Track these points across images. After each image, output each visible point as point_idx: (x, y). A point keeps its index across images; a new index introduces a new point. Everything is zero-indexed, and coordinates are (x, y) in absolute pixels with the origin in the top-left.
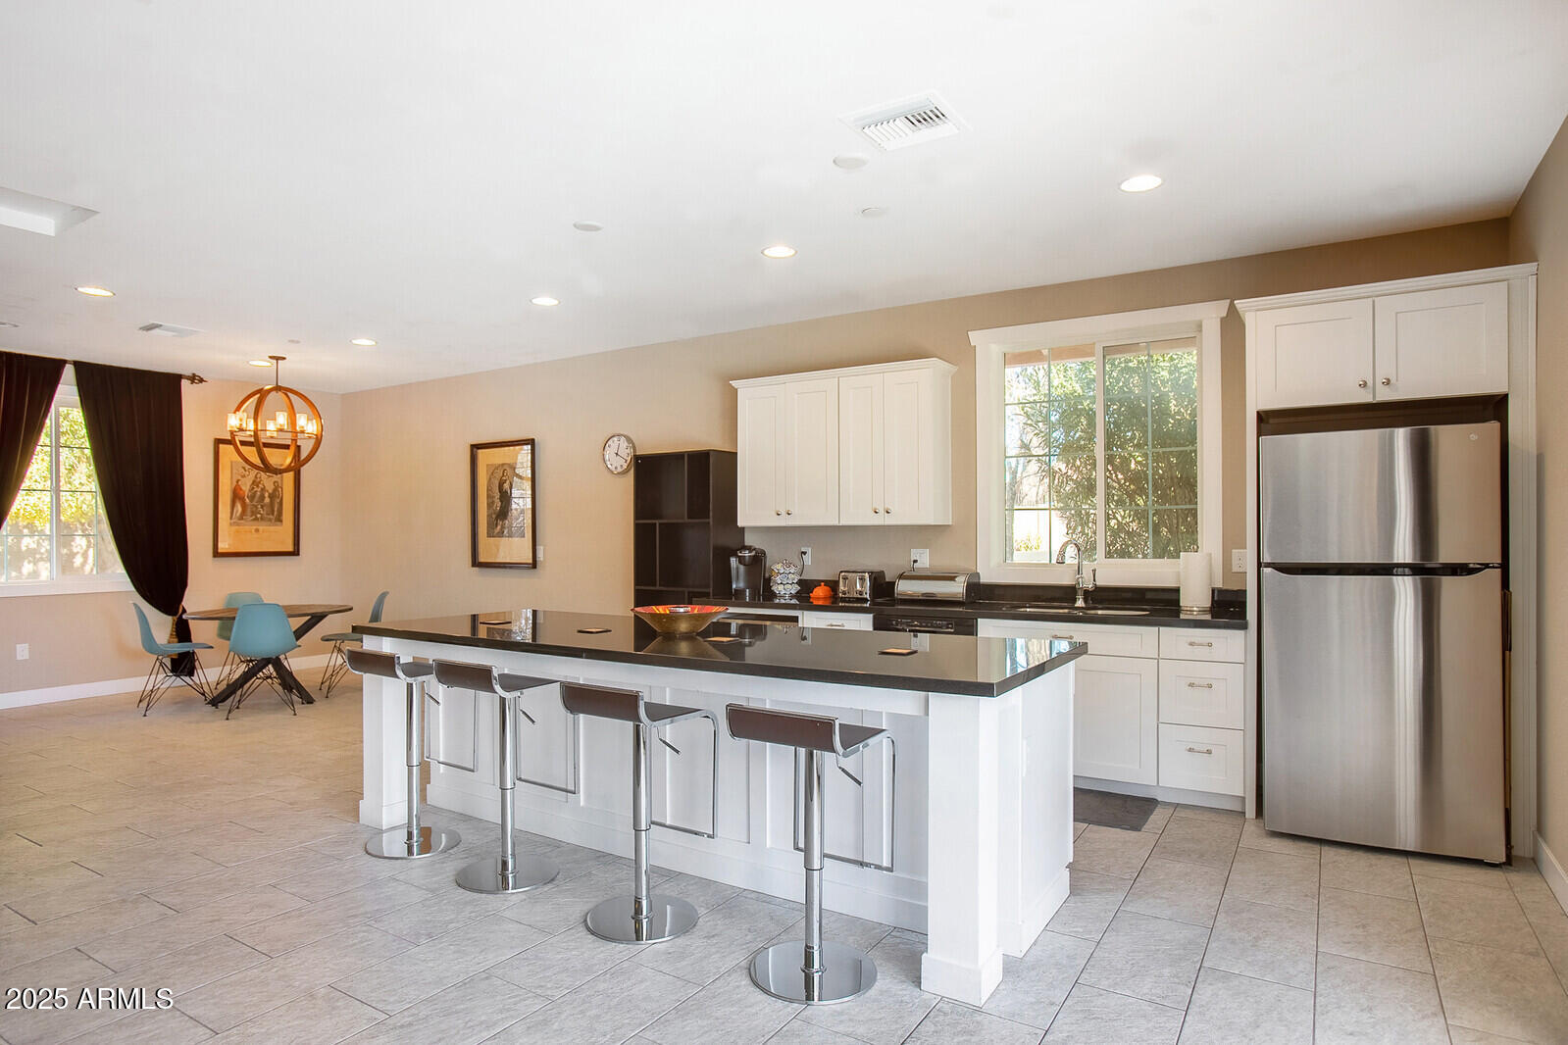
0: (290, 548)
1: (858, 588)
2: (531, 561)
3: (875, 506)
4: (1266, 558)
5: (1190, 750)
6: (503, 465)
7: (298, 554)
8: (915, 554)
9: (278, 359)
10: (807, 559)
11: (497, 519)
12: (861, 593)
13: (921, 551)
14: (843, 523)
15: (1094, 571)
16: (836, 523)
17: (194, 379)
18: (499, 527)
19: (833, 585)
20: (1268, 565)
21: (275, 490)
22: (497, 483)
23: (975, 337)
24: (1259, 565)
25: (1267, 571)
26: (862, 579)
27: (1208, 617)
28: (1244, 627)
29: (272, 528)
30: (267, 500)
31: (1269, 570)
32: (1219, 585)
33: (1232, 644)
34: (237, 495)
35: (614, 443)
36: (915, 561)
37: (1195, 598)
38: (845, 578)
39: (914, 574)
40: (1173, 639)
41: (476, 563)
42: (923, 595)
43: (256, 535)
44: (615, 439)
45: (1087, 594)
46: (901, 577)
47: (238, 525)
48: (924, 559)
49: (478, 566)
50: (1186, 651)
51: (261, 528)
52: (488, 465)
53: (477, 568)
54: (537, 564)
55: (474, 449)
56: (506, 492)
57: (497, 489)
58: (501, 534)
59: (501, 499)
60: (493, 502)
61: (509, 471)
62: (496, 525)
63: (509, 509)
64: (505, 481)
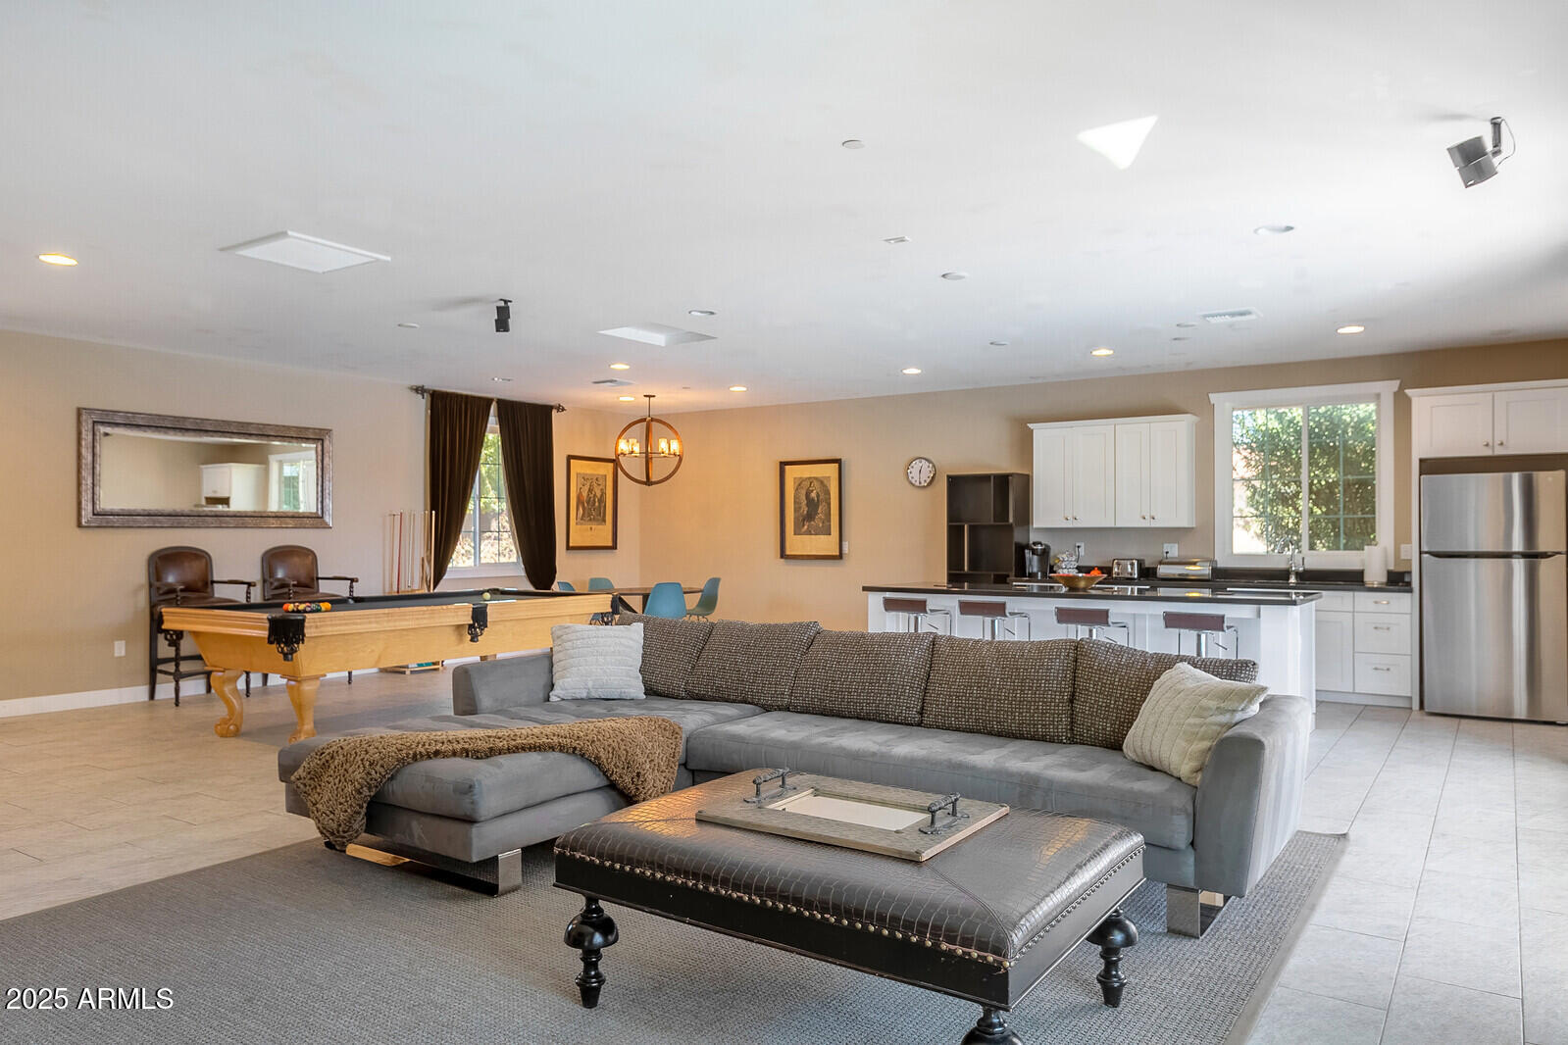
0: (610, 544)
1: (1130, 570)
2: (838, 554)
3: (1144, 514)
4: (1425, 548)
5: (1376, 669)
6: (810, 478)
7: (616, 548)
8: (1167, 547)
9: (650, 396)
10: (1082, 551)
11: (804, 520)
12: (1131, 574)
13: (1170, 545)
14: (1118, 525)
15: (1303, 559)
16: (1113, 525)
17: (560, 409)
18: (806, 527)
19: (1107, 570)
20: (1426, 553)
21: (602, 496)
22: (804, 492)
23: (1214, 397)
24: (1421, 553)
25: (1425, 556)
26: (1132, 565)
27: (1384, 586)
28: (1411, 591)
29: (600, 527)
30: (597, 504)
31: (1427, 555)
32: (1392, 568)
33: (1402, 604)
34: (579, 501)
35: (917, 465)
36: (1167, 553)
37: (1375, 575)
38: (1118, 564)
39: (1167, 561)
40: (1363, 599)
41: (783, 555)
42: (1180, 575)
43: (590, 533)
44: (917, 461)
45: (1298, 575)
46: (1161, 563)
47: (581, 524)
48: (1173, 550)
49: (786, 558)
50: (1372, 607)
51: (593, 527)
52: (795, 479)
53: (782, 560)
54: (844, 556)
55: (783, 464)
56: (813, 500)
57: (804, 498)
58: (809, 533)
59: (807, 505)
60: (800, 508)
61: (815, 483)
62: (804, 526)
63: (817, 514)
64: (812, 491)
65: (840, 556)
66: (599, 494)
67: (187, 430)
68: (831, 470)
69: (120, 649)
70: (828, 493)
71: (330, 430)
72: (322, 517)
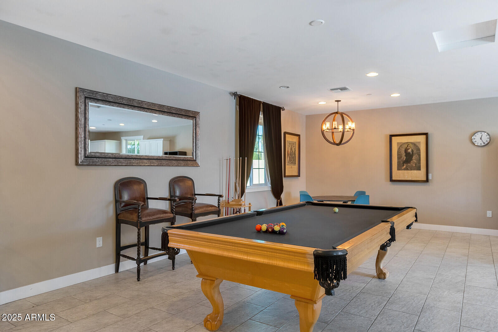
0: (298, 174)
2: (425, 180)
7: (300, 176)
9: (338, 101)
11: (403, 163)
17: (283, 109)
18: (405, 167)
22: (404, 149)
29: (295, 166)
30: (293, 155)
34: (288, 154)
35: (479, 135)
41: (392, 180)
43: (291, 169)
44: (479, 133)
47: (289, 165)
49: (393, 182)
51: (292, 166)
52: (398, 143)
53: (391, 182)
54: (429, 181)
55: (391, 136)
56: (409, 153)
57: (404, 152)
58: (407, 169)
59: (406, 156)
60: (401, 157)
61: (411, 145)
62: (403, 166)
63: (411, 160)
64: (409, 149)
65: (427, 180)
66: (294, 151)
67: (135, 106)
68: (422, 139)
69: (99, 242)
70: (419, 150)
71: (200, 112)
72: (196, 160)
